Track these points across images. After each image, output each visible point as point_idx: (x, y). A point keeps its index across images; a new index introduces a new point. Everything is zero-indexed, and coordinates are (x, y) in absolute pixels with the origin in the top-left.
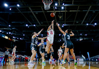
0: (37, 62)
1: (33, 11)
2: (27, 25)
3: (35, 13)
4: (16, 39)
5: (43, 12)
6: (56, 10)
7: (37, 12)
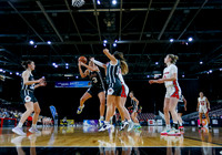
0: (56, 127)
1: (46, 9)
2: (32, 43)
3: (50, 14)
4: (7, 74)
5: (69, 11)
6: (98, 7)
7: (55, 13)
